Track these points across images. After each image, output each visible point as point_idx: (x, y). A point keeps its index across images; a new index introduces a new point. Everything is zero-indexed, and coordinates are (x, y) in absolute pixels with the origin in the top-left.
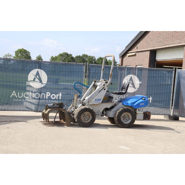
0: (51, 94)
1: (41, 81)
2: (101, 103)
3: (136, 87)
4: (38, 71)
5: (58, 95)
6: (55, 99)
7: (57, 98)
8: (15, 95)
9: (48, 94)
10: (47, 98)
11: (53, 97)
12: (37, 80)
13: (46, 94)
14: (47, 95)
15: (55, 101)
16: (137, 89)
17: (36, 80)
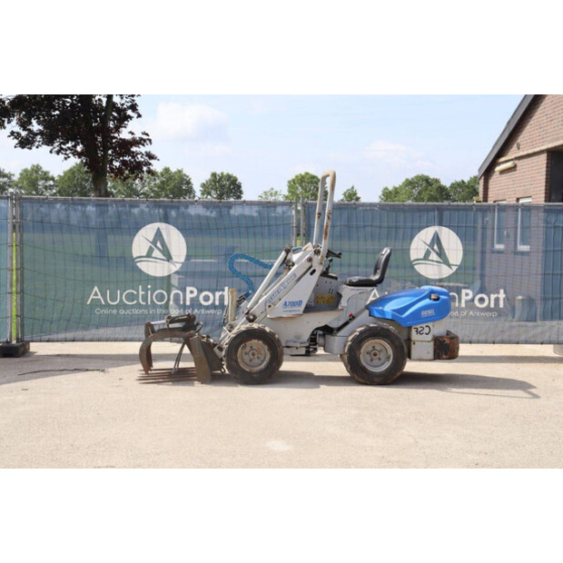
0: (200, 291)
1: (169, 258)
2: (301, 312)
3: (451, 262)
4: (158, 229)
5: (221, 293)
6: (213, 306)
7: (217, 303)
8: (100, 297)
9: (191, 292)
10: (188, 303)
11: (207, 299)
12: (157, 253)
13: (184, 290)
14: (189, 296)
15: (212, 311)
16: (454, 268)
17: (154, 255)
